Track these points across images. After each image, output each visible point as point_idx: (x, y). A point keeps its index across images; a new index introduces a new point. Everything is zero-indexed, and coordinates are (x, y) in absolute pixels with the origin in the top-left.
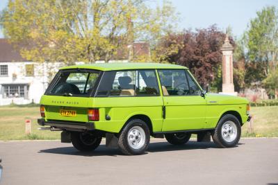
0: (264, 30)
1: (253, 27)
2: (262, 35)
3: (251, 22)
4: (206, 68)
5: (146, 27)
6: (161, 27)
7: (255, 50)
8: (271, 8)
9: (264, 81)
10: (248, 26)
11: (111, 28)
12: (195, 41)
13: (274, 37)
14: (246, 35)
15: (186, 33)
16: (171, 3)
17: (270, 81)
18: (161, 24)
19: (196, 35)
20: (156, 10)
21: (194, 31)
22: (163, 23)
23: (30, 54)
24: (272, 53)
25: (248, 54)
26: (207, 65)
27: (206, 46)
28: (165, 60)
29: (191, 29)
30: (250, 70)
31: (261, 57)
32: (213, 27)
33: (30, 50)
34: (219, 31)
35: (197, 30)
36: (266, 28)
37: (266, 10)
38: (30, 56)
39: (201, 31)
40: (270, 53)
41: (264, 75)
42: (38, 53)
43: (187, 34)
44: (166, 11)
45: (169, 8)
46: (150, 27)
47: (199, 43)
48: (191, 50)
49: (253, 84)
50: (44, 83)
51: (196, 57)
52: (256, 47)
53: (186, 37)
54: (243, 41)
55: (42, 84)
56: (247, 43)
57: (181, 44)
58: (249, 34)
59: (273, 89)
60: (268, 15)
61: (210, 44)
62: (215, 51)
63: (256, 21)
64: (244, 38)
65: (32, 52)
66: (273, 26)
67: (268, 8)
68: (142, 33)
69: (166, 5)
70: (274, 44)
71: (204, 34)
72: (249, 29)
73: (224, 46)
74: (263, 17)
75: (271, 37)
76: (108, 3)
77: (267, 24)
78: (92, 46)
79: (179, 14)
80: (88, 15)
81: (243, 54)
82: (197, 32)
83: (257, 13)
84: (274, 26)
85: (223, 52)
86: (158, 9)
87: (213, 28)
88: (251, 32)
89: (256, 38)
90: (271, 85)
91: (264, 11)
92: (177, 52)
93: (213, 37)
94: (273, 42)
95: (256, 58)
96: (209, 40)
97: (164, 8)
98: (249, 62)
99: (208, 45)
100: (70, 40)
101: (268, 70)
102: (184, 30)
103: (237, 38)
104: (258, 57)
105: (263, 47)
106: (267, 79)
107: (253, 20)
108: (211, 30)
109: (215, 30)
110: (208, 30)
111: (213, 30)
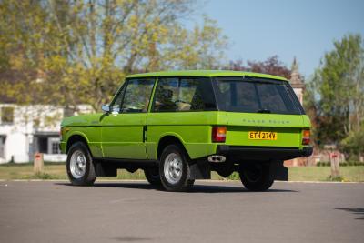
0: (344, 68)
1: (329, 63)
2: (341, 76)
3: (326, 56)
5: (178, 55)
6: (200, 55)
7: (331, 97)
8: (354, 38)
9: (344, 142)
10: (321, 63)
11: (129, 56)
13: (358, 79)
14: (319, 74)
15: (233, 67)
16: (215, 22)
17: (352, 142)
18: (200, 53)
19: (248, 70)
20: (194, 32)
21: (245, 65)
22: (203, 50)
23: (12, 89)
24: (355, 103)
25: (321, 103)
29: (240, 62)
30: (323, 125)
31: (339, 107)
33: (12, 84)
34: (282, 65)
35: (249, 63)
36: (347, 65)
37: (348, 39)
38: (13, 92)
39: (255, 66)
40: (352, 102)
41: (344, 132)
42: (24, 88)
44: (207, 34)
45: (212, 30)
46: (185, 56)
49: (327, 146)
50: (27, 135)
52: (332, 92)
54: (314, 83)
55: (25, 137)
56: (319, 86)
58: (322, 74)
59: (356, 153)
60: (351, 46)
63: (333, 54)
64: (315, 79)
65: (16, 86)
66: (357, 62)
67: (351, 37)
68: (173, 63)
69: (208, 24)
70: (358, 89)
71: (259, 69)
72: (323, 66)
74: (344, 50)
75: (354, 78)
76: (126, 20)
77: (349, 60)
78: (101, 81)
79: (226, 38)
80: (96, 37)
81: (313, 102)
82: (249, 67)
83: (335, 44)
84: (359, 62)
86: (197, 29)
87: (273, 61)
88: (326, 70)
89: (332, 79)
90: (353, 148)
91: (345, 41)
94: (358, 86)
95: (332, 109)
97: (205, 28)
98: (322, 114)
100: (70, 70)
101: (350, 127)
103: (306, 79)
104: (335, 107)
105: (342, 93)
106: (348, 139)
107: (329, 54)
108: (269, 64)
109: (275, 65)
110: (265, 64)
111: (272, 64)
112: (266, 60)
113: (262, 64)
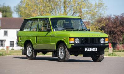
4: (118, 35)
12: (113, 21)
19: (114, 18)
21: (113, 16)
26: (119, 33)
27: (118, 24)
28: (98, 29)
29: (111, 15)
32: (122, 14)
35: (114, 16)
44: (100, 5)
46: (92, 13)
47: (115, 22)
48: (111, 25)
51: (113, 29)
53: (109, 19)
61: (120, 23)
71: (118, 18)
82: (114, 17)
92: (104, 25)
93: (122, 19)
96: (120, 21)
102: (108, 16)
108: (121, 16)
110: (120, 16)
111: (122, 16)
113: (119, 16)
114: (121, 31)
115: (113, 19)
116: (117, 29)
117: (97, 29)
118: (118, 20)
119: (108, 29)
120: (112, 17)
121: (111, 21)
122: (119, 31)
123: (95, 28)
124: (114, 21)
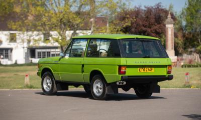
0: (199, 7)
1: (190, 4)
2: (197, 11)
5: (106, 5)
6: (118, 5)
7: (191, 23)
9: (198, 48)
10: (186, 4)
12: (143, 15)
14: (184, 11)
15: (137, 9)
18: (117, 3)
19: (145, 11)
21: (143, 8)
22: (119, 1)
25: (186, 26)
27: (153, 20)
28: (121, 30)
29: (140, 6)
30: (187, 39)
31: (196, 29)
34: (163, 8)
35: (145, 7)
39: (148, 8)
41: (199, 43)
43: (138, 11)
47: (147, 17)
48: (141, 23)
50: (24, 48)
51: (144, 29)
52: (192, 21)
53: (137, 13)
54: (182, 16)
55: (22, 49)
56: (185, 17)
57: (133, 19)
58: (186, 11)
61: (155, 18)
62: (159, 23)
64: (183, 13)
68: (103, 9)
71: (151, 10)
72: (187, 6)
73: (167, 20)
81: (181, 26)
82: (145, 9)
85: (166, 25)
87: (158, 5)
88: (188, 8)
89: (192, 13)
92: (130, 25)
93: (158, 13)
95: (192, 29)
96: (155, 16)
98: (187, 32)
99: (154, 20)
104: (194, 28)
105: (197, 21)
108: (156, 7)
109: (160, 8)
110: (154, 7)
111: (158, 7)
112: (155, 5)
113: (152, 7)
114: (156, 31)
115: (143, 12)
116: (150, 28)
117: (118, 31)
118: (151, 14)
119: (136, 28)
120: (142, 10)
121: (141, 15)
122: (154, 31)
123: (115, 29)
124: (145, 15)
